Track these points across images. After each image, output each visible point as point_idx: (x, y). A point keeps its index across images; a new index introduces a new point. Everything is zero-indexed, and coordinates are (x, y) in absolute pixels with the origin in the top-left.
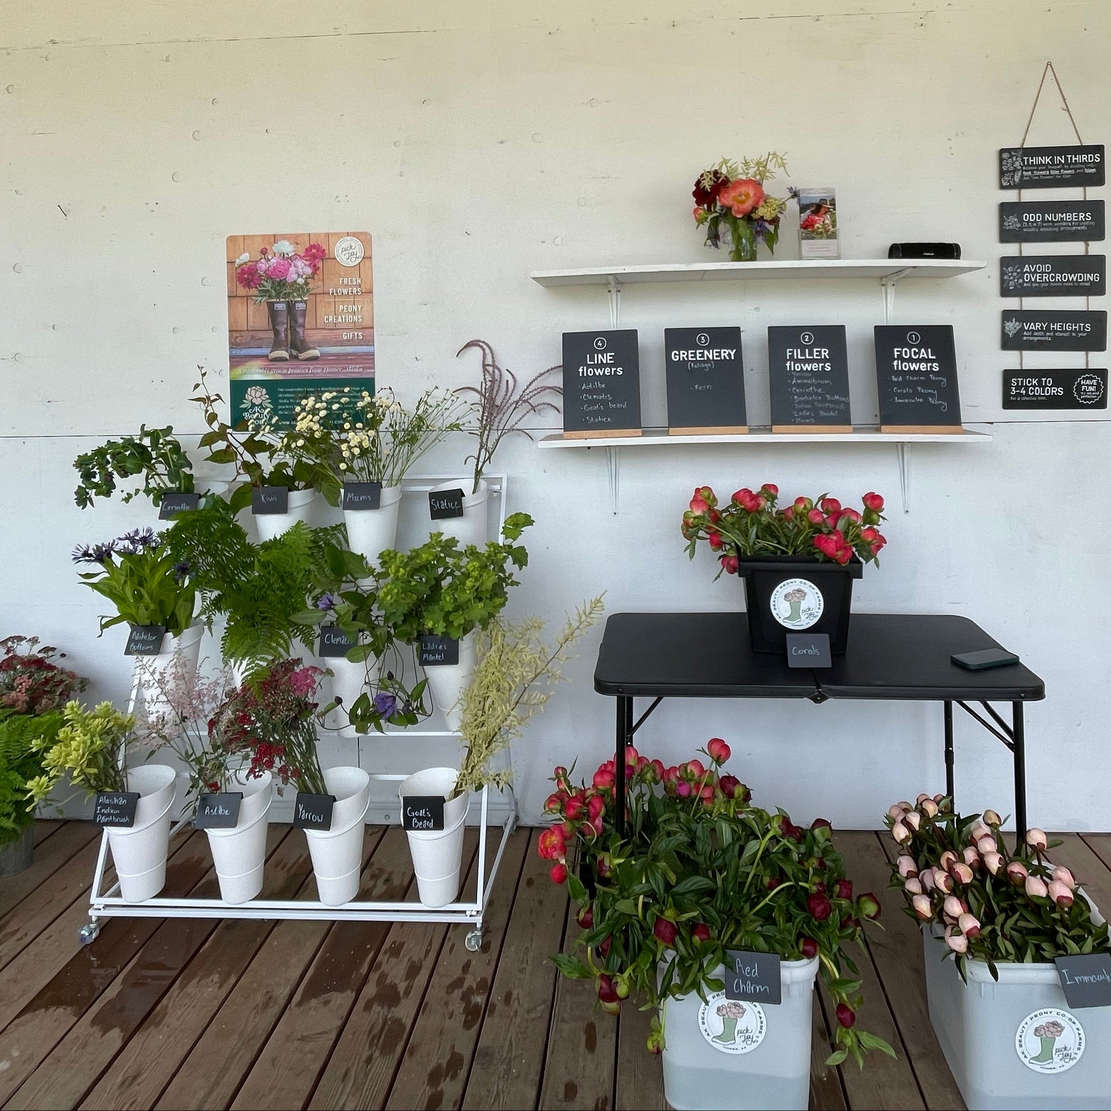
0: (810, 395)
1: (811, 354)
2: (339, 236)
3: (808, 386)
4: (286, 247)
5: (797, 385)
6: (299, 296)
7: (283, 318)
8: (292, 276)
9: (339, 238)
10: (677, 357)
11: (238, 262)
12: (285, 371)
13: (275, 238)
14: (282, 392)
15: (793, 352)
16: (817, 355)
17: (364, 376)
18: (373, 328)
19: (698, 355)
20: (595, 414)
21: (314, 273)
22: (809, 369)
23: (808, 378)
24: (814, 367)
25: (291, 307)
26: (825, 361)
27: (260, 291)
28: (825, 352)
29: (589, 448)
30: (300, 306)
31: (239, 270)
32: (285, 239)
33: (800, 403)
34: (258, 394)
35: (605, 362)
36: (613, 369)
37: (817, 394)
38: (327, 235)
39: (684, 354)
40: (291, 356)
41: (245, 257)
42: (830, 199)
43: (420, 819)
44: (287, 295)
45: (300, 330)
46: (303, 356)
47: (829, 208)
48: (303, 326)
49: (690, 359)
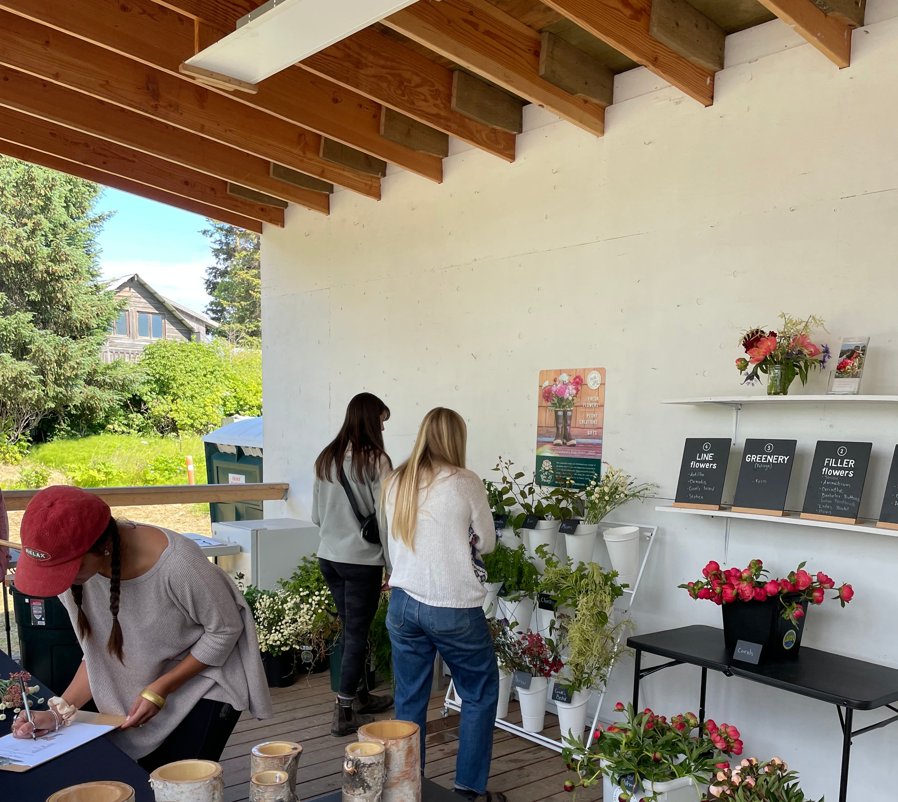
0: (833, 493)
1: (842, 463)
2: (590, 370)
3: (834, 486)
4: (565, 378)
5: (826, 486)
6: (569, 407)
7: (561, 420)
8: (567, 396)
9: (590, 371)
10: (750, 459)
11: (544, 386)
12: (560, 452)
13: (561, 372)
14: (558, 464)
15: (829, 461)
16: (846, 465)
17: (596, 458)
18: (602, 428)
19: (763, 459)
20: (694, 493)
21: (577, 393)
22: (838, 474)
23: (834, 481)
24: (841, 473)
25: (565, 413)
26: (849, 469)
27: (552, 403)
28: (852, 462)
29: (712, 517)
30: (569, 413)
31: (544, 391)
32: (565, 372)
33: (825, 498)
34: (548, 464)
35: (707, 459)
36: (711, 465)
37: (838, 493)
38: (584, 370)
39: (754, 457)
40: (563, 443)
41: (546, 384)
42: (862, 346)
43: (560, 695)
44: (564, 406)
45: (568, 428)
46: (569, 443)
47: (859, 353)
48: (570, 425)
49: (757, 461)
